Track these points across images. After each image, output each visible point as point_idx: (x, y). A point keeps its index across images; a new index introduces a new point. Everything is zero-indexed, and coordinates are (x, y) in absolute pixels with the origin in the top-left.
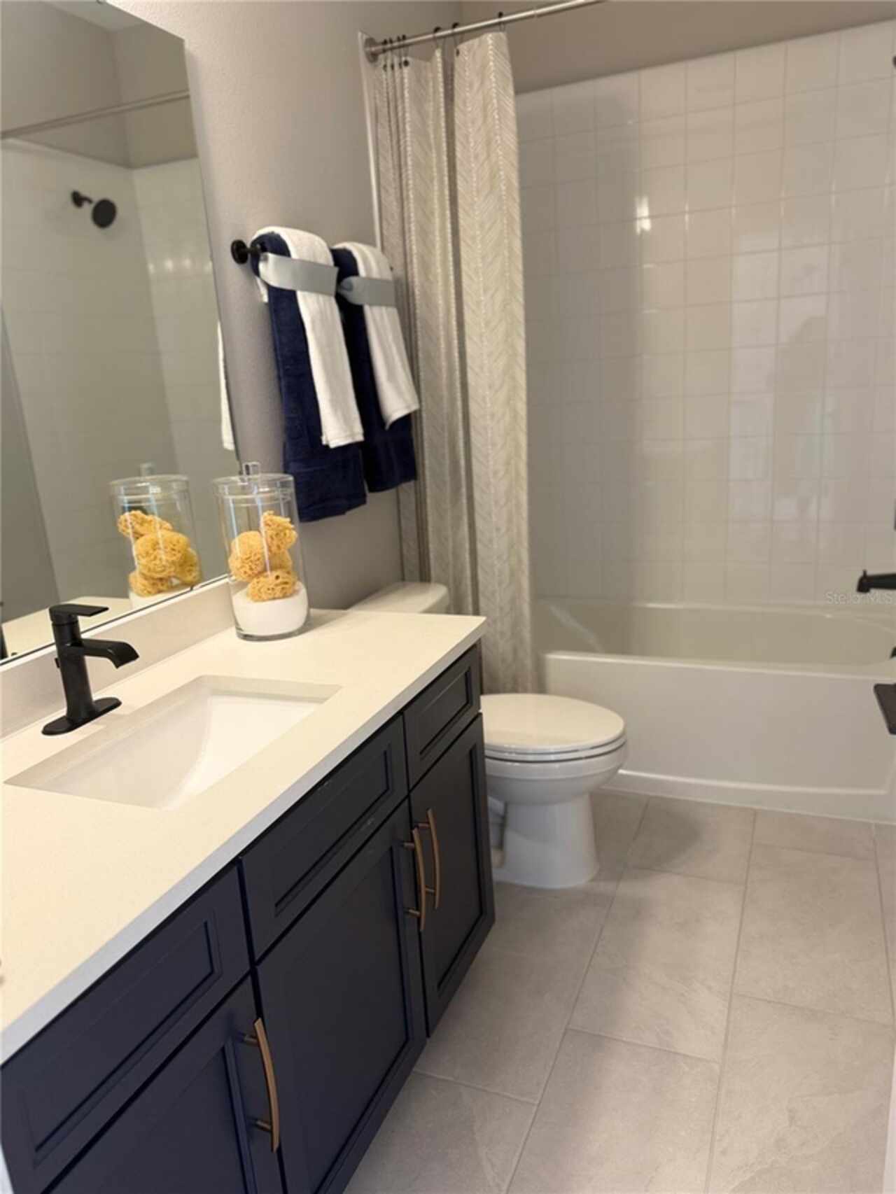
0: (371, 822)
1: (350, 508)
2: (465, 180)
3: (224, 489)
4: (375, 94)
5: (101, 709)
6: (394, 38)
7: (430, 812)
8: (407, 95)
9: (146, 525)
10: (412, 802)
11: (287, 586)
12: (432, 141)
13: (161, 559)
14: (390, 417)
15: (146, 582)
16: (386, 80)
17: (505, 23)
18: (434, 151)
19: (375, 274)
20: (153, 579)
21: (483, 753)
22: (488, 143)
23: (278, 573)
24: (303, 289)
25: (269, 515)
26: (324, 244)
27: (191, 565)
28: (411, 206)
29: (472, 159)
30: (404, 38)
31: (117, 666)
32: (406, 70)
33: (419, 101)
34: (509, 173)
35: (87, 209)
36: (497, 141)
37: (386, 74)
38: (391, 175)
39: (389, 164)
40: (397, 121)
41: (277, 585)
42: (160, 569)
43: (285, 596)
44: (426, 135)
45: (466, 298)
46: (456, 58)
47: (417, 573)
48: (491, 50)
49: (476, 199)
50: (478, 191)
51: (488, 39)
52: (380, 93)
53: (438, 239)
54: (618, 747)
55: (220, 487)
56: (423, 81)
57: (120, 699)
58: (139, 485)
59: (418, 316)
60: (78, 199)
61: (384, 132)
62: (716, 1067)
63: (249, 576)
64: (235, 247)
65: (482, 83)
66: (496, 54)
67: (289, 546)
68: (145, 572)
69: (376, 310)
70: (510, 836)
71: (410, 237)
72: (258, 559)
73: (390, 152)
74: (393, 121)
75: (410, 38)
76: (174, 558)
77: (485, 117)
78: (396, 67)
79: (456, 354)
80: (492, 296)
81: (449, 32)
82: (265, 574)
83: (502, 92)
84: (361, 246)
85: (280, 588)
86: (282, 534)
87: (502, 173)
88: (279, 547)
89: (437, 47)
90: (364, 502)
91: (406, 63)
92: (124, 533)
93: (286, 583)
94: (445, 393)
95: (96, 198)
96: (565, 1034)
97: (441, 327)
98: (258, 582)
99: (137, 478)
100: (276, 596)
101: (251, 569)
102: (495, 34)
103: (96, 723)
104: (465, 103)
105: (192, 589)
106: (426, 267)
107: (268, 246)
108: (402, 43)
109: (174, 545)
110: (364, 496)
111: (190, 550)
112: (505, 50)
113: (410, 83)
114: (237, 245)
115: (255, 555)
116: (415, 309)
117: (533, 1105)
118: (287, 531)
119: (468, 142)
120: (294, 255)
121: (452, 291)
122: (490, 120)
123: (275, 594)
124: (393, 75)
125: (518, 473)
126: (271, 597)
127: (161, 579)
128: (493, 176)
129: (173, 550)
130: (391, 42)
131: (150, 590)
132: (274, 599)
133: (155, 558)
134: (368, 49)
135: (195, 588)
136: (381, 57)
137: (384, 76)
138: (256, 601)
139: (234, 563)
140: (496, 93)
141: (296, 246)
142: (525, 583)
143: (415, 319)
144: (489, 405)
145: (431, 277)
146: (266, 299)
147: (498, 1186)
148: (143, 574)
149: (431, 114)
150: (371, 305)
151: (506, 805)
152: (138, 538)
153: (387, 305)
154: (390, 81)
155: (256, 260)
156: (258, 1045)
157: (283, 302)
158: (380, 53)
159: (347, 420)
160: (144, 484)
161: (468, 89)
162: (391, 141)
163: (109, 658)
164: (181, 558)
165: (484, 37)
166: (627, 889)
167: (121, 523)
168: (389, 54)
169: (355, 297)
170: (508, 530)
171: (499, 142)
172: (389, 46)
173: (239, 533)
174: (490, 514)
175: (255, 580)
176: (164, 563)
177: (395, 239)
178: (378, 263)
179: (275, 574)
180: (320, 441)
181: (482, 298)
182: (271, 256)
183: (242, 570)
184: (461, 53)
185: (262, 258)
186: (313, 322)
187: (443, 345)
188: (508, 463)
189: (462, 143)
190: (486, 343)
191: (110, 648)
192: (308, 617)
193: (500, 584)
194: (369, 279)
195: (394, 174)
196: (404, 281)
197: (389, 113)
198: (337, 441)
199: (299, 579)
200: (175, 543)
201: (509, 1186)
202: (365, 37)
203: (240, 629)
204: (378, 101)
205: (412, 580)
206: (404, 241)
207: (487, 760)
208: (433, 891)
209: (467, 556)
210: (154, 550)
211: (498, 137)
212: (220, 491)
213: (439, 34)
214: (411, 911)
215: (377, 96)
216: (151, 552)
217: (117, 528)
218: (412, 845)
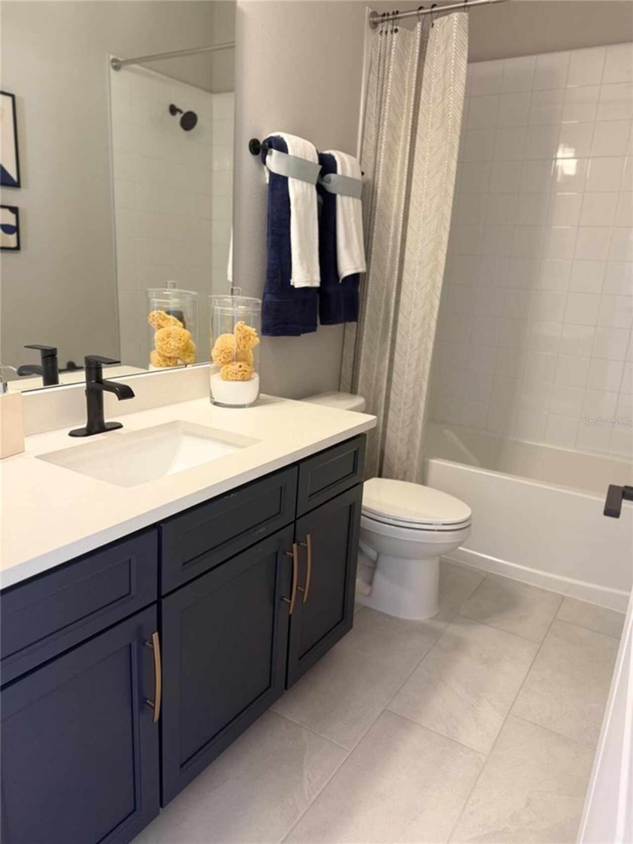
0: (262, 531)
1: (304, 332)
2: (424, 116)
3: (215, 302)
4: (372, 50)
5: (109, 427)
6: (391, 13)
7: (308, 536)
8: (393, 53)
9: (166, 321)
10: (297, 526)
11: (245, 373)
12: (407, 87)
13: (171, 344)
14: (342, 274)
15: (160, 359)
16: (381, 41)
17: (469, 6)
18: (407, 94)
19: (349, 174)
20: (164, 356)
21: (360, 511)
22: (444, 90)
23: (242, 364)
24: (293, 177)
25: (241, 323)
26: (314, 149)
27: (191, 352)
28: (384, 130)
29: (431, 102)
30: (397, 12)
31: (120, 399)
32: (395, 35)
33: (401, 59)
34: (456, 114)
35: (179, 116)
36: (450, 90)
37: (381, 38)
38: (374, 108)
39: (373, 101)
40: (384, 71)
41: (239, 371)
42: (170, 351)
43: (243, 380)
44: (404, 82)
45: (413, 199)
46: (431, 29)
47: (349, 388)
48: (456, 25)
49: (429, 130)
50: (432, 126)
51: (454, 16)
52: (376, 52)
53: (400, 156)
54: (464, 527)
55: (213, 300)
56: (406, 45)
57: (123, 424)
58: (165, 293)
59: (377, 208)
60: (173, 110)
61: (374, 78)
62: (483, 758)
63: (223, 362)
64: (252, 143)
65: (446, 48)
66: (458, 27)
67: (251, 347)
68: (160, 351)
69: (345, 199)
70: (379, 578)
71: (380, 153)
72: (230, 352)
73: (376, 92)
74: (381, 71)
75: (402, 13)
76: (180, 345)
77: (445, 72)
78: (389, 33)
79: (399, 238)
80: (431, 199)
81: (429, 10)
82: (233, 363)
83: (459, 55)
84: (343, 154)
85: (241, 373)
86: (248, 338)
87: (450, 113)
88: (245, 347)
89: (419, 21)
90: (315, 330)
91: (396, 31)
92: (152, 324)
93: (245, 371)
94: (388, 265)
95: (185, 110)
96: (383, 712)
97: (393, 219)
98: (227, 368)
99: (165, 289)
100: (238, 379)
101: (224, 358)
102: (459, 13)
103: (103, 435)
104: (432, 61)
105: (186, 366)
106: (389, 174)
107: (273, 144)
108: (395, 16)
109: (181, 336)
110: (316, 325)
111: (191, 341)
112: (466, 26)
113: (396, 45)
114: (253, 142)
115: (228, 349)
116: (376, 203)
117: (348, 751)
118: (252, 337)
119: (431, 89)
120: (290, 152)
121: (404, 193)
122: (447, 74)
123: (237, 377)
124: (386, 38)
125: (429, 327)
126: (235, 378)
127: (170, 358)
128: (444, 115)
129: (180, 339)
130: (388, 15)
131: (161, 363)
132: (236, 380)
133: (168, 343)
134: (372, 19)
135: (188, 366)
136: (380, 25)
137: (380, 39)
138: (225, 380)
139: (214, 353)
140: (455, 56)
141: (292, 146)
142: (422, 405)
143: (375, 210)
144: (417, 276)
145: (391, 183)
146: (267, 181)
147: (310, 796)
148: (159, 352)
149: (409, 68)
150: (342, 195)
151: (378, 554)
152: (159, 329)
153: (354, 197)
154: (383, 42)
155: (265, 153)
156: (153, 649)
157: (279, 183)
158: (380, 23)
159: (309, 271)
160: (168, 293)
161: (435, 52)
162: (378, 84)
163: (117, 394)
164: (184, 346)
165: (452, 15)
166: (454, 629)
167: (150, 317)
168: (386, 23)
169: (331, 188)
170: (417, 366)
171: (452, 91)
172: (386, 18)
173: (221, 334)
174: (405, 353)
175: (226, 366)
176: (172, 347)
177: (370, 153)
178: (352, 167)
179: (239, 364)
180: (290, 282)
181: (424, 200)
182: (274, 151)
183: (219, 358)
184: (435, 26)
185: (269, 152)
186: (296, 200)
187: (392, 231)
188: (424, 319)
189: (426, 89)
190: (421, 232)
191: (117, 387)
192: (258, 397)
193: (405, 403)
194: (344, 177)
195: (376, 108)
196: (371, 183)
197: (379, 64)
198: (300, 283)
199: (255, 371)
200: (181, 335)
201: (317, 798)
202: (371, 10)
203: (213, 398)
204: (373, 56)
205: (345, 391)
206: (376, 155)
207: (362, 517)
208: (303, 590)
209: (385, 381)
210: (168, 338)
211: (452, 88)
212: (213, 303)
213: (422, 11)
214: (285, 599)
215: (373, 53)
216: (165, 338)
217: (148, 320)
218: (291, 554)
